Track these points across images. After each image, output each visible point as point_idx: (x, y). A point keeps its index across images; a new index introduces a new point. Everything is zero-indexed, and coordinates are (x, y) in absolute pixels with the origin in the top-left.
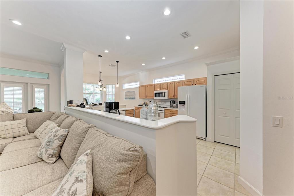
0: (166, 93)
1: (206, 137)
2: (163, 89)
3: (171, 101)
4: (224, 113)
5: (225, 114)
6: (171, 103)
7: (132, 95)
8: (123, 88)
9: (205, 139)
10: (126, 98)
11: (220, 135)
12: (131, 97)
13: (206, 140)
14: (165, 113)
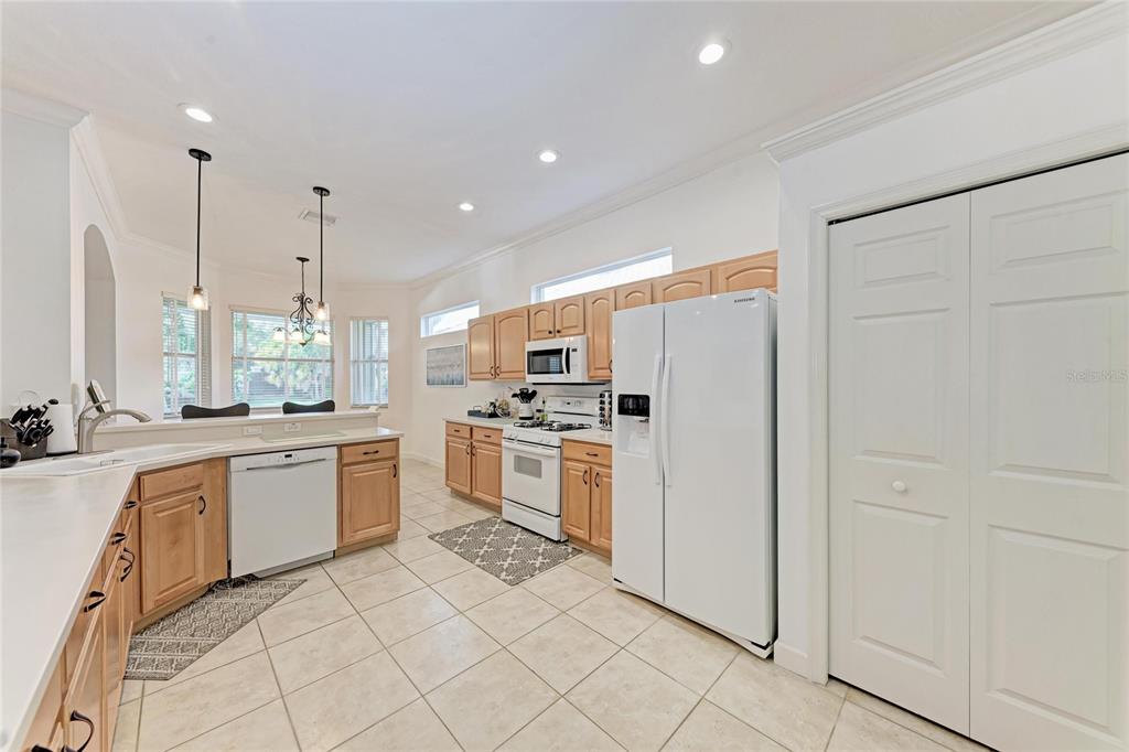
0: (575, 350)
1: (775, 637)
2: (564, 332)
3: (602, 396)
4: (899, 485)
5: (906, 491)
6: (602, 402)
7: (451, 366)
8: (423, 335)
9: (764, 654)
10: (431, 377)
11: (866, 638)
12: (448, 376)
13: (771, 656)
14: (563, 459)
